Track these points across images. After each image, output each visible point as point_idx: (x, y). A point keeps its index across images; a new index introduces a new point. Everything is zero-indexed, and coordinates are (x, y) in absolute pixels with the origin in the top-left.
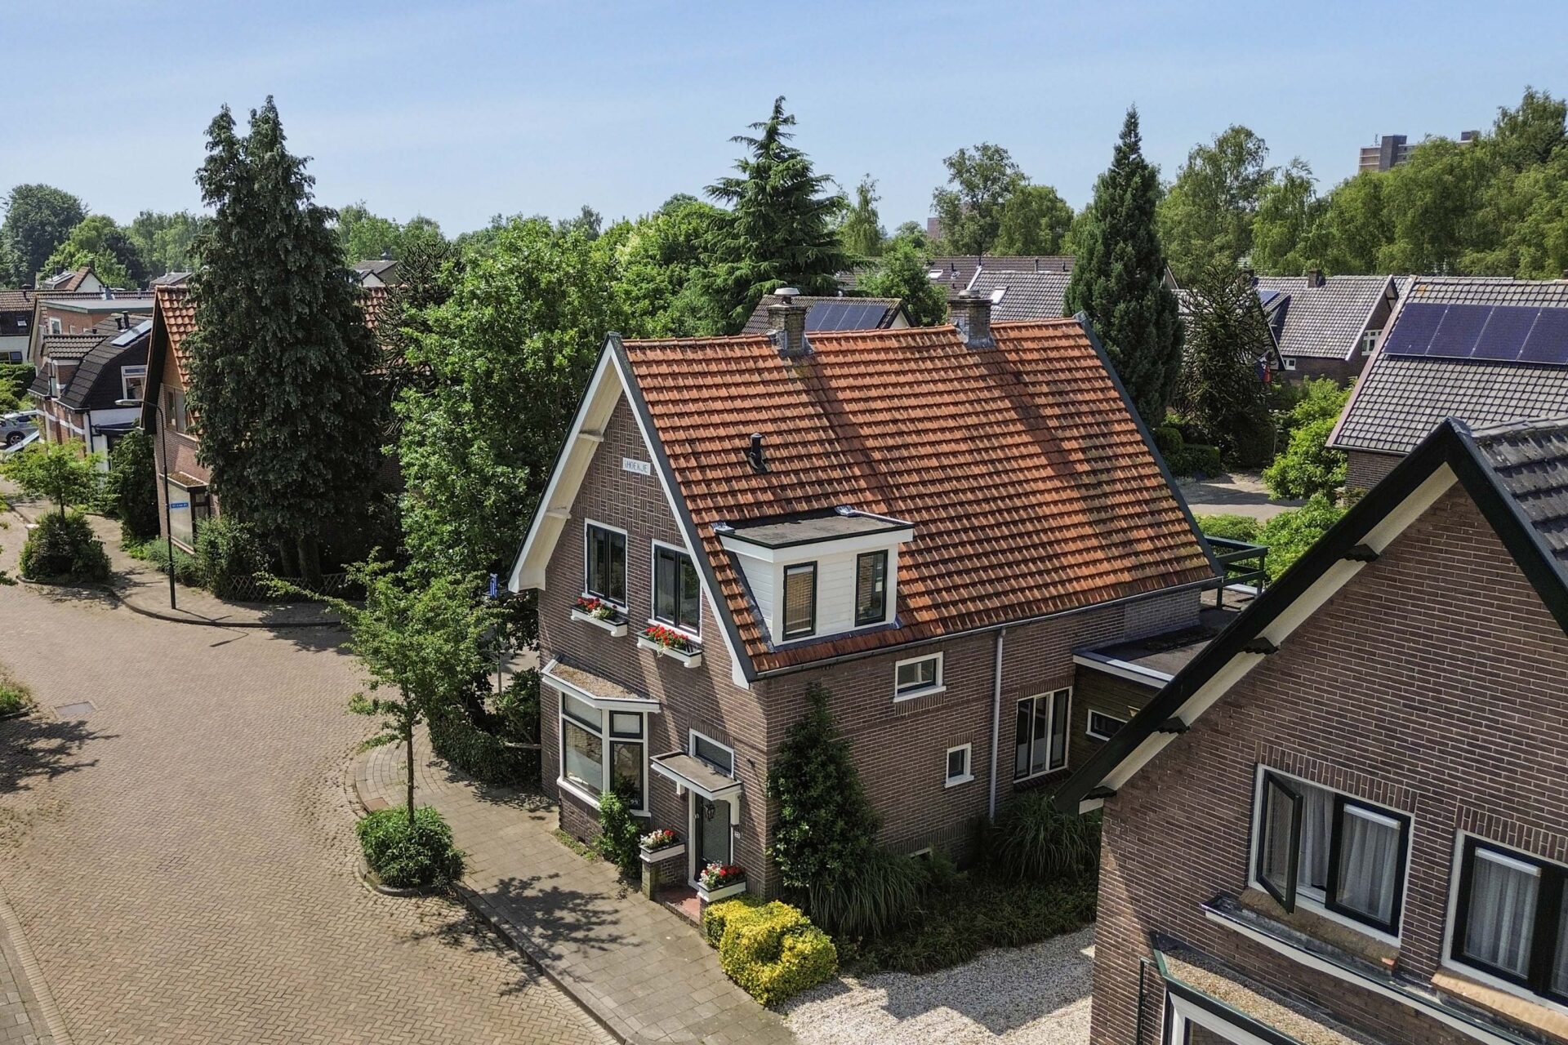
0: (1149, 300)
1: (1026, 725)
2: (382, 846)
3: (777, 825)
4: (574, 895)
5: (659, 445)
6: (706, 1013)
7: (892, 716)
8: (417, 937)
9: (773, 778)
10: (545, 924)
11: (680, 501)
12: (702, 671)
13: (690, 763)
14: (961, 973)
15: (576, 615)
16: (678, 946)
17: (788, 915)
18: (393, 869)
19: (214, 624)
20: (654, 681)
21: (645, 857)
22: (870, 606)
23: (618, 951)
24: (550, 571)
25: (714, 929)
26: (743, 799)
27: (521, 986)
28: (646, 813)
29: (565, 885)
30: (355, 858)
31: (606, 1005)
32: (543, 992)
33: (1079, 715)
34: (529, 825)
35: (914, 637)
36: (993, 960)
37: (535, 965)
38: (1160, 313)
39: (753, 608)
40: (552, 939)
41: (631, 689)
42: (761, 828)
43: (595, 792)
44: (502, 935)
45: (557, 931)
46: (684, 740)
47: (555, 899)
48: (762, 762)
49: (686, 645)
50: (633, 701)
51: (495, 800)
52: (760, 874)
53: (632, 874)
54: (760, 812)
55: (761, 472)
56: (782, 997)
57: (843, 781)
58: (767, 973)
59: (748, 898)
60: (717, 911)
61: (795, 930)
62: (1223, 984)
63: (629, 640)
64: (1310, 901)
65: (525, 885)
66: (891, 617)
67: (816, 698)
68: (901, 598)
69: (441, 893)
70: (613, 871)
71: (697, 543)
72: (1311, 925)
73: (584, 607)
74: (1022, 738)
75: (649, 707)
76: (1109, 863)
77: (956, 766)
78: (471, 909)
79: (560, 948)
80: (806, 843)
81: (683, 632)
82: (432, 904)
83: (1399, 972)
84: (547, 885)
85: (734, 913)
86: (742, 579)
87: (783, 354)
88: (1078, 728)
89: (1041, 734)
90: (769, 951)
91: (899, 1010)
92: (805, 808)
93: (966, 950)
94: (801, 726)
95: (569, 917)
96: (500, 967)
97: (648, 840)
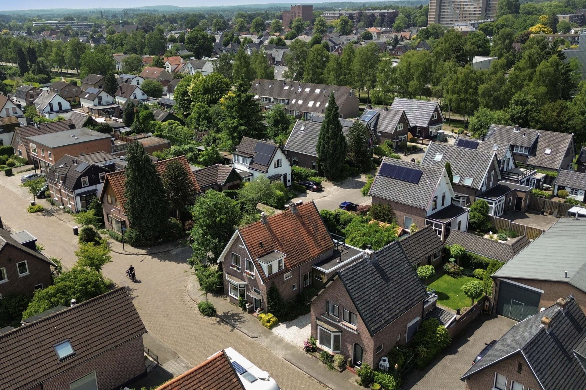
0: (338, 139)
1: (305, 278)
2: (204, 310)
3: (268, 302)
4: (236, 314)
5: (245, 244)
6: (260, 331)
7: (284, 282)
8: (214, 324)
9: (268, 296)
10: (233, 319)
11: (249, 251)
12: (255, 279)
13: (253, 292)
14: (296, 320)
15: (231, 267)
16: (254, 321)
17: (271, 315)
18: (206, 313)
19: (136, 255)
20: (246, 280)
21: (247, 307)
22: (280, 267)
23: (246, 323)
24: (225, 258)
25: (260, 318)
26: (263, 299)
27: (233, 330)
28: (246, 299)
29: (234, 312)
30: (197, 311)
31: (246, 331)
32: (236, 331)
33: (313, 275)
34: (224, 301)
35: (287, 270)
36: (301, 318)
37: (233, 326)
38: (341, 142)
39: (263, 272)
40: (235, 322)
41: (242, 280)
42: (266, 303)
43: (237, 296)
44: (227, 322)
45: (236, 320)
46: (252, 288)
47: (233, 315)
48: (266, 294)
49: (252, 275)
50: (243, 283)
51: (217, 296)
52: (266, 309)
53: (245, 309)
54: (265, 300)
55: (262, 247)
56: (271, 327)
57: (278, 295)
58: (269, 324)
59: (265, 313)
60: (260, 315)
61: (272, 318)
62: (323, 323)
63: (242, 273)
64: (331, 314)
65: (228, 313)
66: (283, 268)
67: (273, 283)
68: (285, 264)
69: (214, 316)
70: (241, 309)
71: (253, 260)
72: (331, 317)
73: (234, 266)
74: (305, 280)
75: (246, 283)
76: (311, 309)
77: (294, 286)
78: (220, 318)
79: (237, 323)
80: (273, 305)
81: (252, 273)
82: (213, 318)
83: (339, 322)
84: (231, 313)
85: (263, 316)
86: (261, 267)
87: (263, 224)
88: (313, 277)
89: (307, 279)
90: (269, 321)
91: (288, 327)
92: (272, 300)
93: (296, 317)
94: (272, 287)
95: (237, 318)
96: (228, 328)
97: (248, 305)
